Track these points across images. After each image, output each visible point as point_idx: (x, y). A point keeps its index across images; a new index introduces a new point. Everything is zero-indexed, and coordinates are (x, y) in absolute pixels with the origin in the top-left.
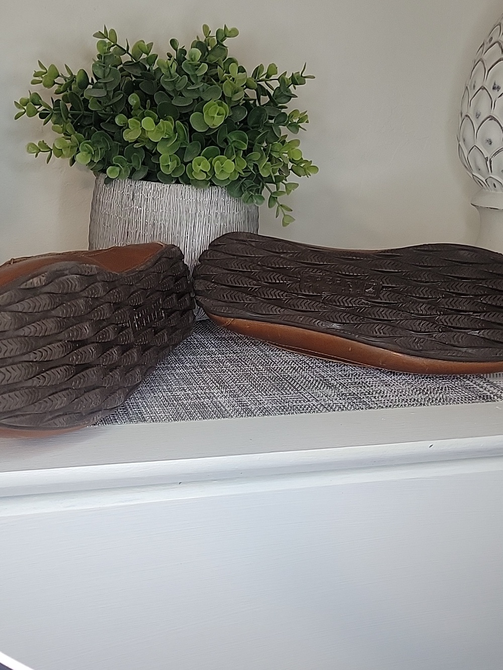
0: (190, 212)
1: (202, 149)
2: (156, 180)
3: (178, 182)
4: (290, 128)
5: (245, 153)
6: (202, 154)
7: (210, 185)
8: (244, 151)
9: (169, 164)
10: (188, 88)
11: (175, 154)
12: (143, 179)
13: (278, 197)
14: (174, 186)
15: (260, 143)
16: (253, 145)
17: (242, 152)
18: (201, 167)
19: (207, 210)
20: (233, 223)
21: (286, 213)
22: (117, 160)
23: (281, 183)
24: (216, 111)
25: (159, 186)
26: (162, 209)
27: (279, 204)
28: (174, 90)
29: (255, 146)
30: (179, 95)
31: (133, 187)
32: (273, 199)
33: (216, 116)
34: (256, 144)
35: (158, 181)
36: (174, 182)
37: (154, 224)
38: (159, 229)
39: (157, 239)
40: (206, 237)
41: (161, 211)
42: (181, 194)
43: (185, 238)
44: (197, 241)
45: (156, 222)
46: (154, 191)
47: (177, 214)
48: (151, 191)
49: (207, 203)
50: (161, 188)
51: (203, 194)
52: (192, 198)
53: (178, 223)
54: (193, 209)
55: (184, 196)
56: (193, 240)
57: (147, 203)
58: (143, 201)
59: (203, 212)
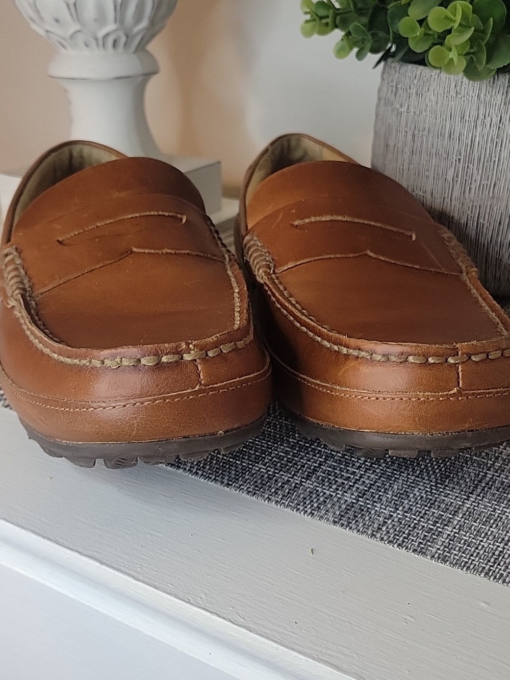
25: (426, 71)
26: (426, 110)
31: (398, 73)
38: (419, 145)
39: (416, 159)
40: (492, 161)
41: (424, 113)
42: (455, 86)
43: (456, 160)
44: (475, 167)
45: (416, 132)
46: (419, 80)
47: (446, 120)
48: (415, 82)
49: (498, 103)
50: (428, 76)
51: (492, 87)
52: (471, 93)
53: (446, 136)
54: (472, 113)
55: (458, 91)
56: (468, 166)
57: (409, 101)
58: (405, 97)
59: (489, 118)
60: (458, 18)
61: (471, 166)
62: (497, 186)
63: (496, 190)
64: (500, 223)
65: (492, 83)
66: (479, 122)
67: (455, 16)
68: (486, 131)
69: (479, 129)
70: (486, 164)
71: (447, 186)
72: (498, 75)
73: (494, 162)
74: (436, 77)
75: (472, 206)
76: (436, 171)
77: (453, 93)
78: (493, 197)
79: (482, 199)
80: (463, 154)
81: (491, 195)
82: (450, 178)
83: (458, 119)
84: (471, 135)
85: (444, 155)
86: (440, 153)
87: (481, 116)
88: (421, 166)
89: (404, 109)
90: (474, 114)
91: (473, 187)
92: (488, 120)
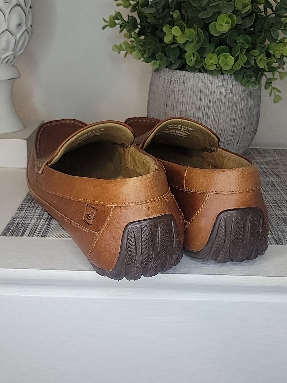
0: (207, 92)
1: (216, 48)
2: (186, 70)
3: (200, 71)
4: (284, 32)
5: (248, 51)
6: (215, 52)
7: (221, 74)
8: (246, 49)
9: (192, 59)
10: (210, 5)
11: (196, 52)
12: (177, 69)
13: (273, 82)
14: (197, 74)
15: (262, 44)
16: (256, 44)
17: (245, 49)
18: (212, 61)
19: (219, 91)
20: (238, 99)
21: (277, 93)
22: (159, 56)
23: (276, 72)
24: (224, 21)
25: (187, 73)
26: (189, 89)
27: (272, 87)
28: (200, 7)
29: (257, 46)
30: (205, 10)
31: (171, 74)
32: (268, 84)
33: (224, 24)
34: (258, 44)
35: (187, 71)
36: (197, 71)
37: (183, 100)
38: (186, 103)
39: (184, 110)
40: (218, 109)
41: (188, 91)
42: (202, 79)
43: (203, 109)
44: (211, 112)
45: (184, 98)
46: (184, 77)
47: (198, 93)
48: (182, 78)
49: (220, 86)
50: (189, 75)
51: (217, 79)
52: (209, 82)
53: (199, 99)
54: (209, 90)
55: (203, 81)
56: (208, 111)
57: (179, 86)
58: (177, 84)
59: (216, 92)
61: (209, 111)
62: (220, 119)
63: (219, 121)
64: (221, 134)
68: (215, 97)
69: (212, 96)
70: (215, 110)
73: (219, 109)
74: (193, 76)
76: (194, 114)
77: (201, 82)
78: (218, 124)
80: (206, 107)
82: (200, 116)
83: (203, 93)
84: (209, 99)
85: (198, 107)
86: (196, 107)
87: (213, 91)
88: (187, 112)
89: (176, 89)
90: (210, 90)
91: (210, 120)
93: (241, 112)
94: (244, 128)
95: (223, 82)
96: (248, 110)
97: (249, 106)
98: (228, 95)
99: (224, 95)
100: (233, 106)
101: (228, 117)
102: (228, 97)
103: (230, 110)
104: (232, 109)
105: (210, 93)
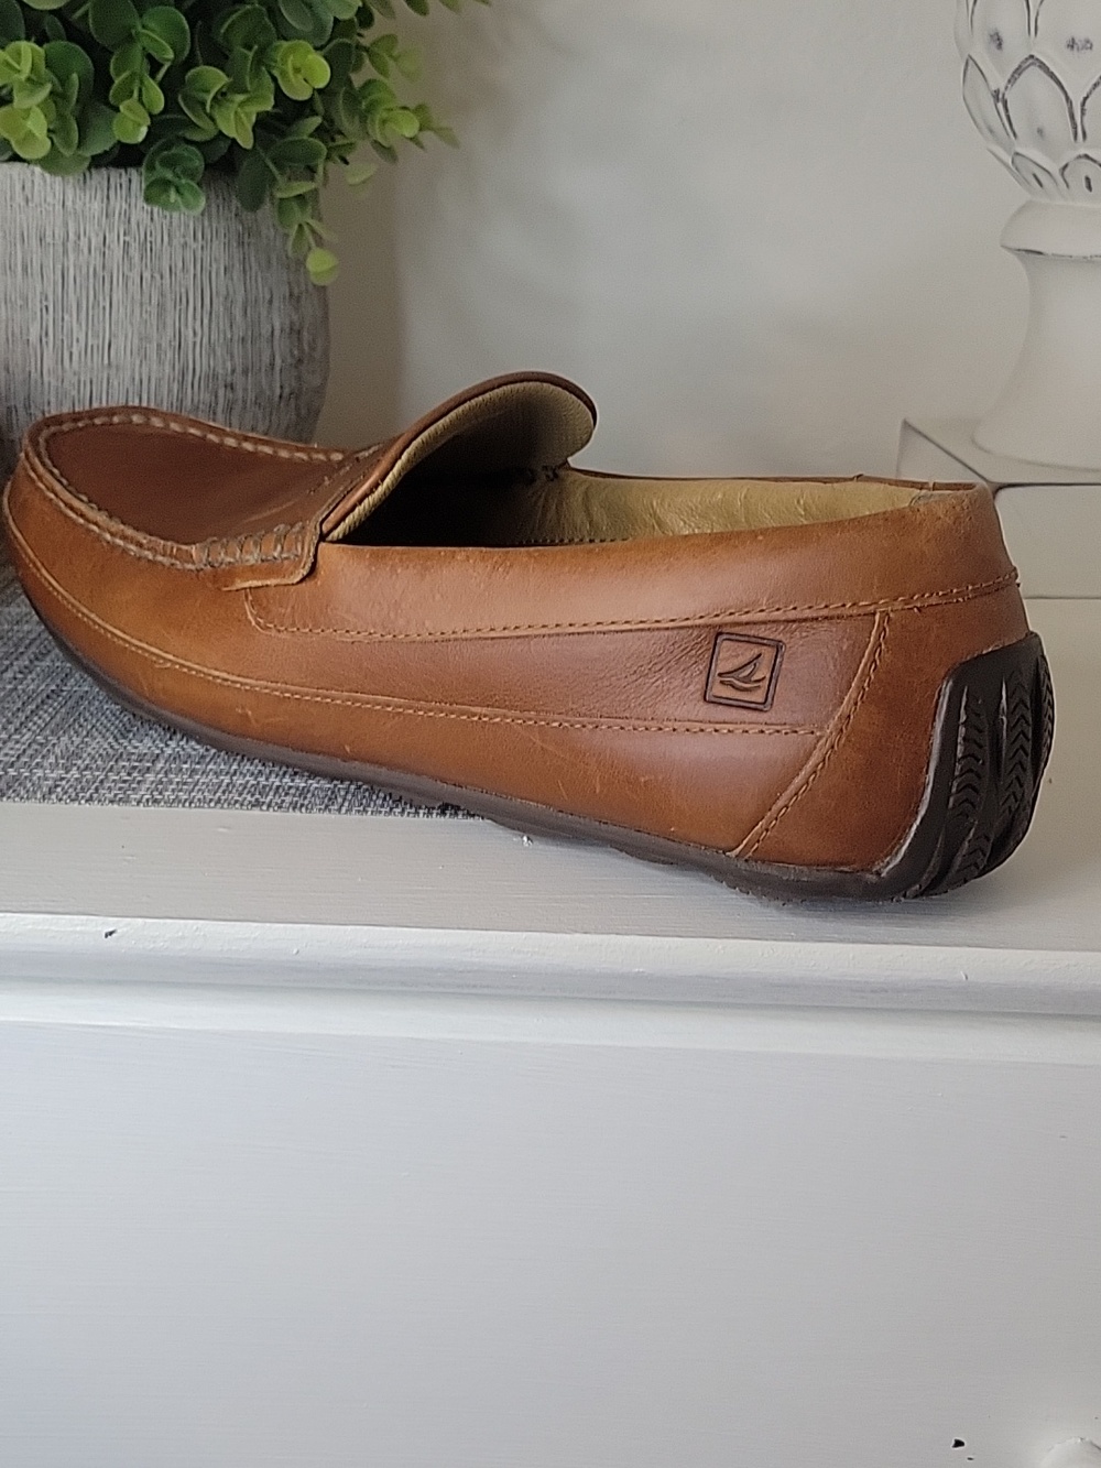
20: (186, 271)
40: (101, 307)
42: (23, 188)
43: (41, 310)
47: (15, 246)
49: (97, 213)
51: (84, 189)
52: (49, 199)
53: (20, 269)
54: (56, 232)
55: (30, 197)
60: (26, 68)
61: (66, 317)
62: (113, 347)
63: (113, 355)
65: (82, 181)
66: (70, 246)
67: (19, 63)
68: (84, 260)
69: (72, 256)
70: (90, 313)
71: (31, 351)
72: (91, 173)
75: (79, 381)
76: (10, 329)
77: (19, 199)
78: (110, 366)
79: (92, 369)
80: (51, 298)
81: (106, 362)
82: (34, 339)
83: (34, 242)
84: (60, 268)
85: (19, 302)
86: (13, 299)
87: (73, 237)
90: (60, 232)
91: (76, 352)
92: (84, 242)
93: (206, 321)
94: (231, 387)
95: (108, 198)
96: (238, 312)
97: (240, 298)
98: (135, 253)
99: (118, 252)
100: (162, 294)
101: (144, 338)
102: (136, 259)
103: (155, 311)
104: (161, 306)
105: (59, 242)
